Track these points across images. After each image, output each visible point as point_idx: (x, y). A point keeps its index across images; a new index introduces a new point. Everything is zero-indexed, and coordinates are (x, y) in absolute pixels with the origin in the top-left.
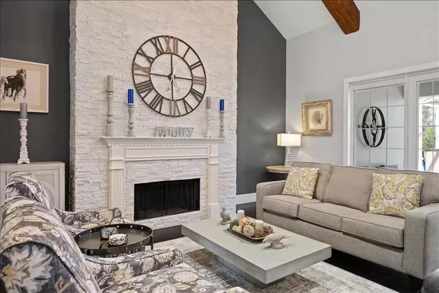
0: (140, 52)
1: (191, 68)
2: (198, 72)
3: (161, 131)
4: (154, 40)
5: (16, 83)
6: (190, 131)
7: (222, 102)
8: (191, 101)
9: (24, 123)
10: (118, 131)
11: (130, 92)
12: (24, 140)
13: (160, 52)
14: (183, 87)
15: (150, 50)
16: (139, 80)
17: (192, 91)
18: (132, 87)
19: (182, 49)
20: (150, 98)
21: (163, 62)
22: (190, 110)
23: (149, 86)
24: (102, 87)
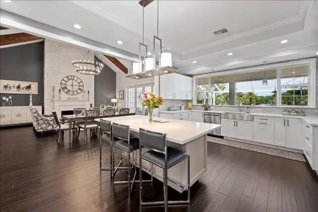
0: (63, 80)
1: (79, 83)
2: (81, 84)
3: (69, 99)
4: (67, 77)
5: (29, 87)
6: (78, 98)
7: (89, 91)
8: (79, 91)
9: (31, 97)
10: (56, 98)
11: (60, 90)
12: (31, 101)
13: (69, 80)
14: (76, 88)
15: (66, 79)
16: (63, 86)
17: (79, 89)
18: (60, 88)
19: (76, 78)
20: (66, 90)
21: (70, 82)
22: (78, 93)
23: (66, 88)
24: (52, 88)
